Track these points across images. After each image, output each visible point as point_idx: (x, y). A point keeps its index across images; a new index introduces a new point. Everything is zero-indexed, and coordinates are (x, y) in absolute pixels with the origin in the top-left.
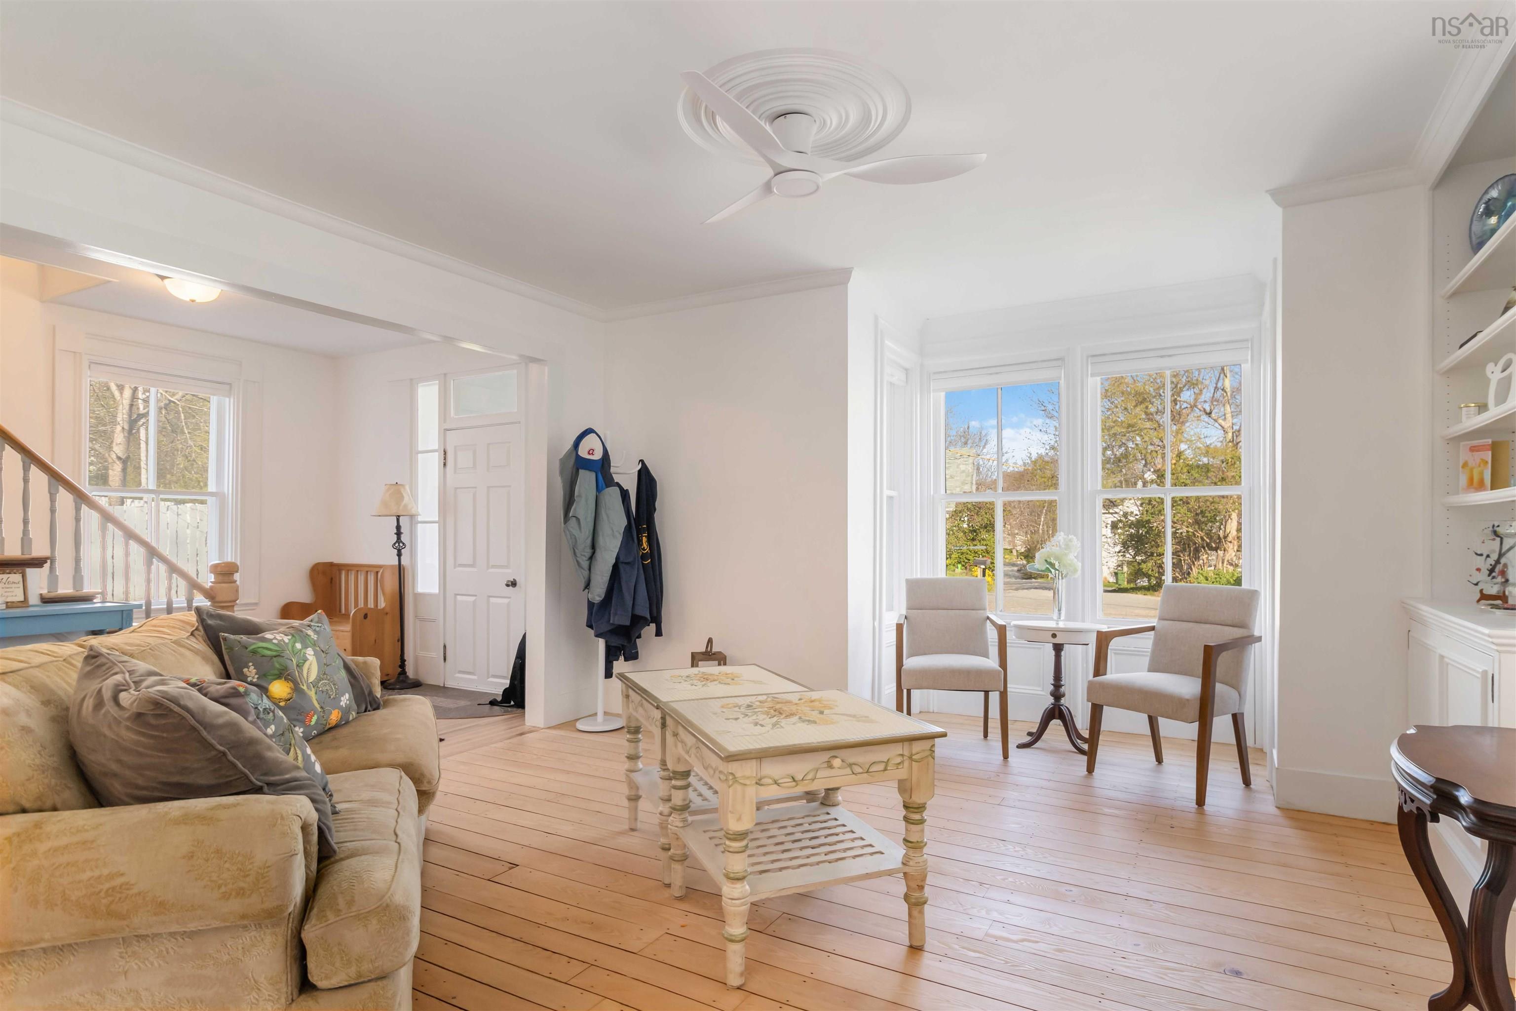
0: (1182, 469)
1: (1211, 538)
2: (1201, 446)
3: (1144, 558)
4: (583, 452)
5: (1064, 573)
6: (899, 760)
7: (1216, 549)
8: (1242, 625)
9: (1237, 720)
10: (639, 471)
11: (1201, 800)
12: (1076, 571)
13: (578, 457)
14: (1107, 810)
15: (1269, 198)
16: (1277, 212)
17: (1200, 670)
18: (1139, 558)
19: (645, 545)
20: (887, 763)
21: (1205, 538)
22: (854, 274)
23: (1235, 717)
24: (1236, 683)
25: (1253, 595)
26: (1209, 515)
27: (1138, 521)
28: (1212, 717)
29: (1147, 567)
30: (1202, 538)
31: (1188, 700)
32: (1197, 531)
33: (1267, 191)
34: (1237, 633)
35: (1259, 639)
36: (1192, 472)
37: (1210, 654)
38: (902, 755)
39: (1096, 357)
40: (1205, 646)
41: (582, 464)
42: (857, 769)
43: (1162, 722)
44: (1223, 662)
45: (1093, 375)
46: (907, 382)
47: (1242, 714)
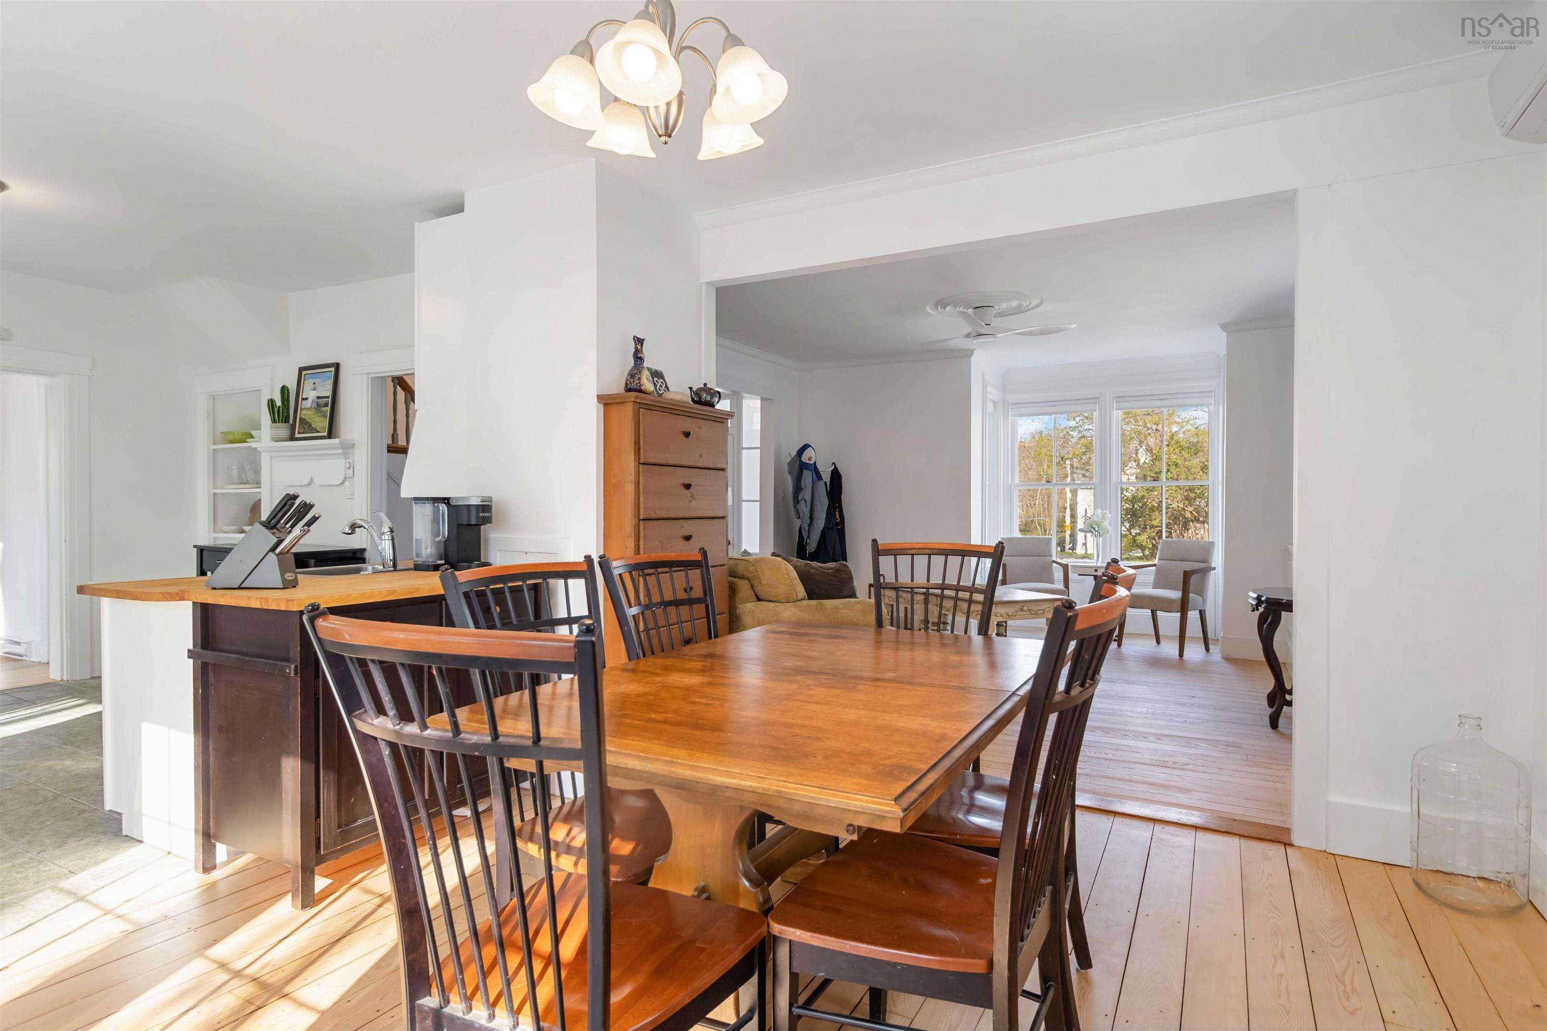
0: (1174, 450)
1: (1198, 513)
2: (1190, 427)
3: (1138, 531)
4: (804, 459)
5: (1101, 533)
6: (1048, 609)
7: (1203, 522)
8: (1206, 561)
9: (1202, 614)
10: (833, 471)
11: (1181, 654)
12: (1108, 532)
13: (801, 462)
14: (1130, 659)
15: (1219, 328)
16: (1224, 335)
17: (1181, 587)
18: (1134, 532)
19: (838, 517)
20: (1044, 610)
21: (1194, 512)
22: (975, 352)
23: (1200, 611)
24: (1201, 593)
25: (1212, 544)
26: (1199, 491)
27: (1134, 497)
28: (1187, 611)
29: (1143, 539)
30: (1191, 513)
31: (1174, 600)
32: (1187, 507)
33: (1218, 325)
34: (1202, 565)
35: (1214, 569)
36: (1183, 452)
37: (1187, 575)
38: (1050, 607)
39: (1119, 398)
40: (1184, 571)
41: (803, 467)
42: (1033, 612)
43: (1160, 614)
44: (1194, 579)
45: (1117, 409)
46: (995, 410)
47: (1205, 611)
